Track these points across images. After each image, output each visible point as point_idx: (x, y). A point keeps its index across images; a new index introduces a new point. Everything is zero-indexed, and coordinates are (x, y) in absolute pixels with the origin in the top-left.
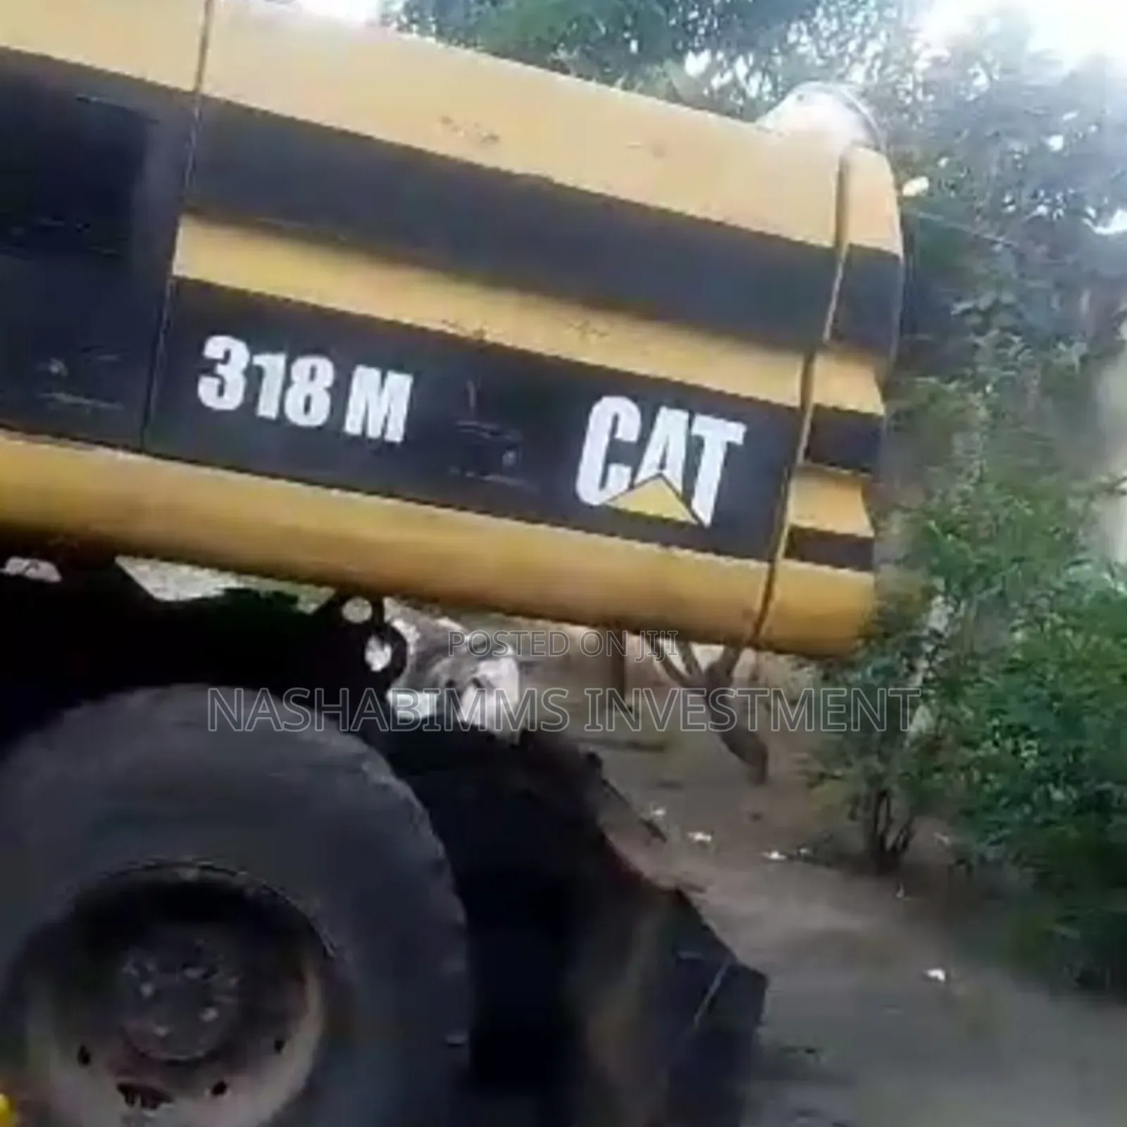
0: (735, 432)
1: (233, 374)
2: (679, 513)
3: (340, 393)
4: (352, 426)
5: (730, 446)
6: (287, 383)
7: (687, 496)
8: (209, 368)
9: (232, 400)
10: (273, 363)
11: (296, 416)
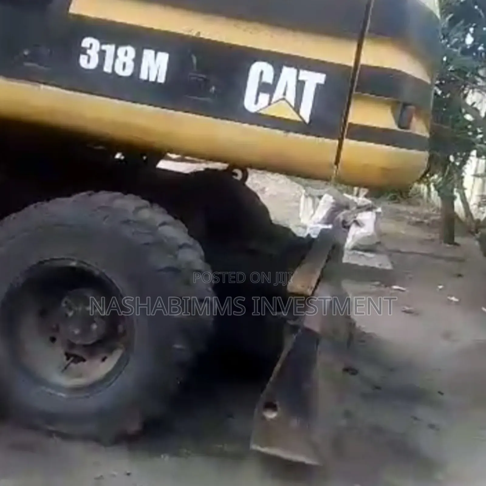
0: (320, 78)
1: (94, 53)
2: (293, 116)
3: (138, 61)
4: (143, 76)
5: (318, 85)
6: (116, 56)
7: (297, 108)
8: (84, 51)
9: (93, 64)
10: (110, 49)
11: (119, 71)
